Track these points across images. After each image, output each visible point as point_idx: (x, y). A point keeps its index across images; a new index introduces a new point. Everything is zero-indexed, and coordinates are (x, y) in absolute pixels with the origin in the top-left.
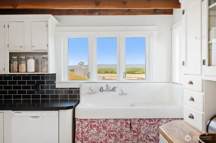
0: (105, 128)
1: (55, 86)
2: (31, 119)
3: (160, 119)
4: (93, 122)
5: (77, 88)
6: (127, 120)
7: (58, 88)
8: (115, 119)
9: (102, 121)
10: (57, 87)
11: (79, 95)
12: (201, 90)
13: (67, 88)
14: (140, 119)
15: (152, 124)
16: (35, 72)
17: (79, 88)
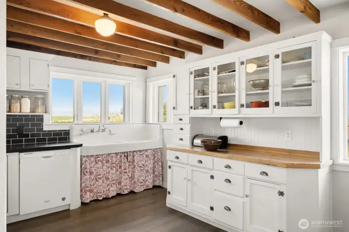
0: (107, 161)
1: (43, 128)
2: (43, 159)
3: (147, 150)
4: (98, 157)
5: (67, 130)
6: (124, 153)
7: (46, 131)
8: (116, 153)
9: (105, 155)
10: (44, 130)
11: (69, 137)
12: (188, 123)
13: (56, 131)
14: (134, 151)
15: (142, 154)
16: (30, 112)
17: (69, 130)
